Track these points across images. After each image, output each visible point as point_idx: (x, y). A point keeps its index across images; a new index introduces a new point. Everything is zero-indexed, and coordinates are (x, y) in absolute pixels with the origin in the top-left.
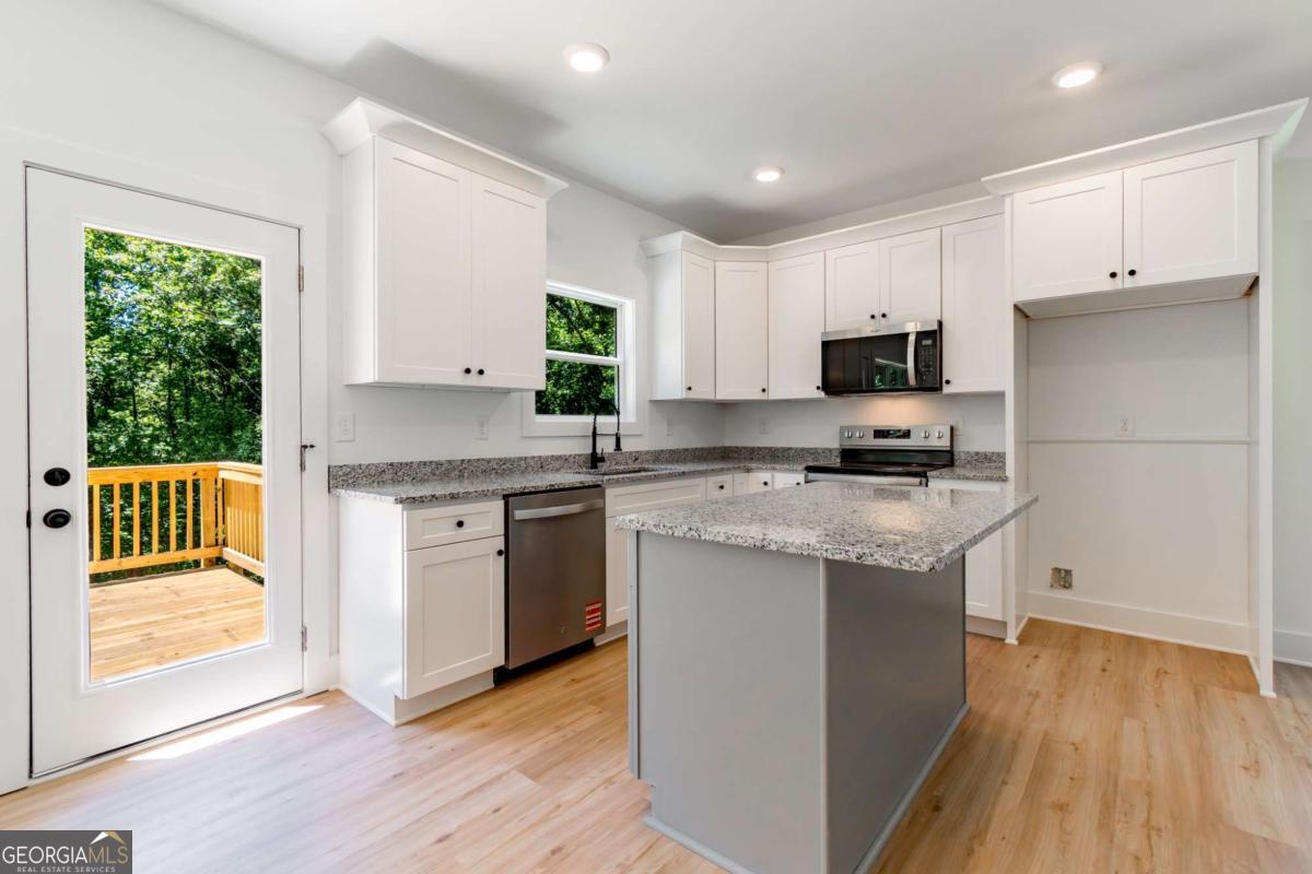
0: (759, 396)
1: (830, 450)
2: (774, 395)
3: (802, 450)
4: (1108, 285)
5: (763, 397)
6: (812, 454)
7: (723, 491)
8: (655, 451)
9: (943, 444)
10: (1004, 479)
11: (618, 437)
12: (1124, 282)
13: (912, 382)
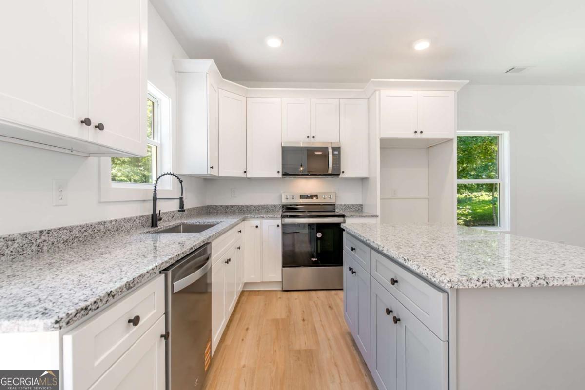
5: (243, 175)
9: (332, 201)
10: (377, 216)
11: (181, 199)
12: (418, 136)
13: (330, 171)
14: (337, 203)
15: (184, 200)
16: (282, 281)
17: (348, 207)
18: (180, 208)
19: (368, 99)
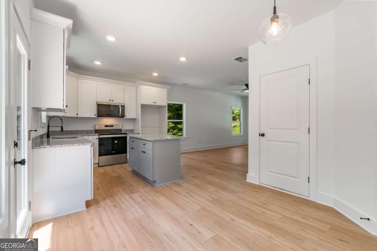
0: (76, 116)
1: (91, 130)
2: (79, 116)
3: (82, 131)
4: (152, 104)
9: (120, 128)
10: (139, 133)
11: (62, 127)
12: (155, 104)
13: (120, 115)
14: (122, 129)
15: (63, 127)
16: (98, 163)
17: (127, 130)
18: (61, 130)
19: (136, 87)
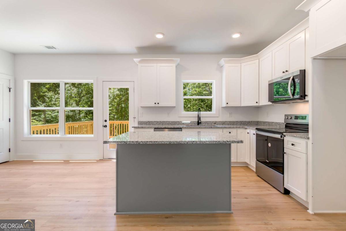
5: (257, 105)
6: (279, 125)
7: (230, 134)
8: (223, 121)
